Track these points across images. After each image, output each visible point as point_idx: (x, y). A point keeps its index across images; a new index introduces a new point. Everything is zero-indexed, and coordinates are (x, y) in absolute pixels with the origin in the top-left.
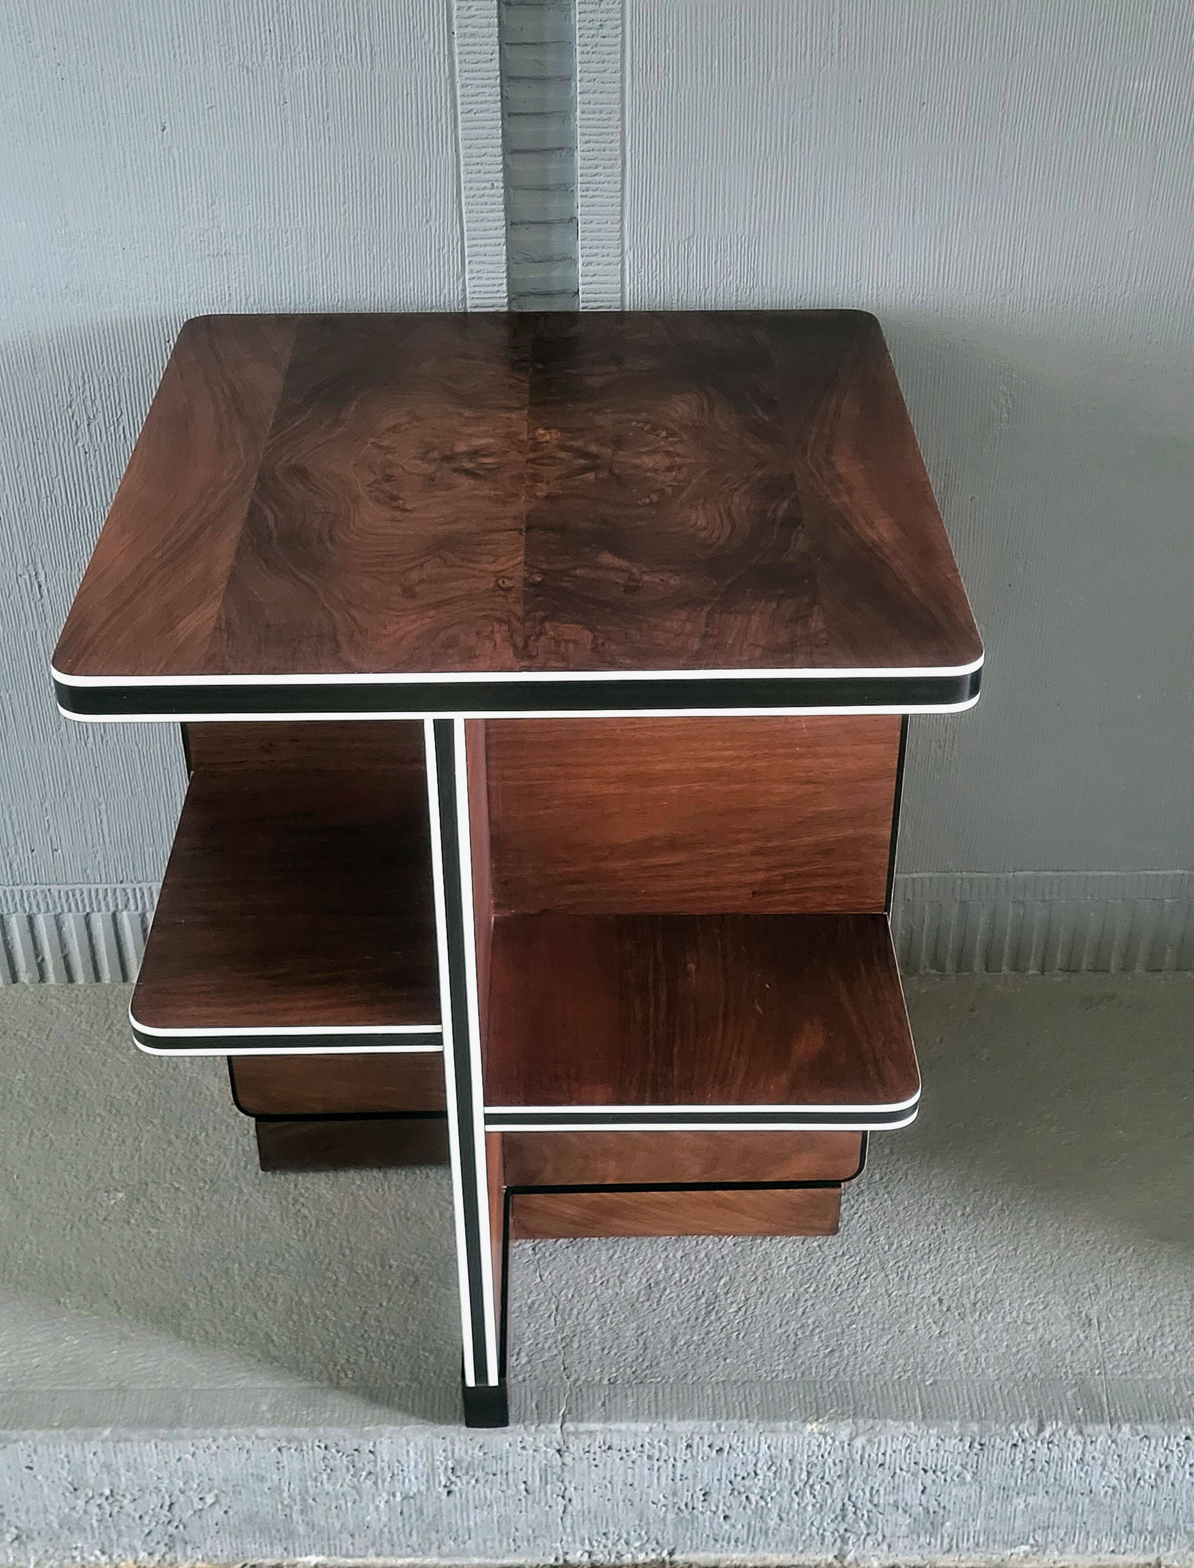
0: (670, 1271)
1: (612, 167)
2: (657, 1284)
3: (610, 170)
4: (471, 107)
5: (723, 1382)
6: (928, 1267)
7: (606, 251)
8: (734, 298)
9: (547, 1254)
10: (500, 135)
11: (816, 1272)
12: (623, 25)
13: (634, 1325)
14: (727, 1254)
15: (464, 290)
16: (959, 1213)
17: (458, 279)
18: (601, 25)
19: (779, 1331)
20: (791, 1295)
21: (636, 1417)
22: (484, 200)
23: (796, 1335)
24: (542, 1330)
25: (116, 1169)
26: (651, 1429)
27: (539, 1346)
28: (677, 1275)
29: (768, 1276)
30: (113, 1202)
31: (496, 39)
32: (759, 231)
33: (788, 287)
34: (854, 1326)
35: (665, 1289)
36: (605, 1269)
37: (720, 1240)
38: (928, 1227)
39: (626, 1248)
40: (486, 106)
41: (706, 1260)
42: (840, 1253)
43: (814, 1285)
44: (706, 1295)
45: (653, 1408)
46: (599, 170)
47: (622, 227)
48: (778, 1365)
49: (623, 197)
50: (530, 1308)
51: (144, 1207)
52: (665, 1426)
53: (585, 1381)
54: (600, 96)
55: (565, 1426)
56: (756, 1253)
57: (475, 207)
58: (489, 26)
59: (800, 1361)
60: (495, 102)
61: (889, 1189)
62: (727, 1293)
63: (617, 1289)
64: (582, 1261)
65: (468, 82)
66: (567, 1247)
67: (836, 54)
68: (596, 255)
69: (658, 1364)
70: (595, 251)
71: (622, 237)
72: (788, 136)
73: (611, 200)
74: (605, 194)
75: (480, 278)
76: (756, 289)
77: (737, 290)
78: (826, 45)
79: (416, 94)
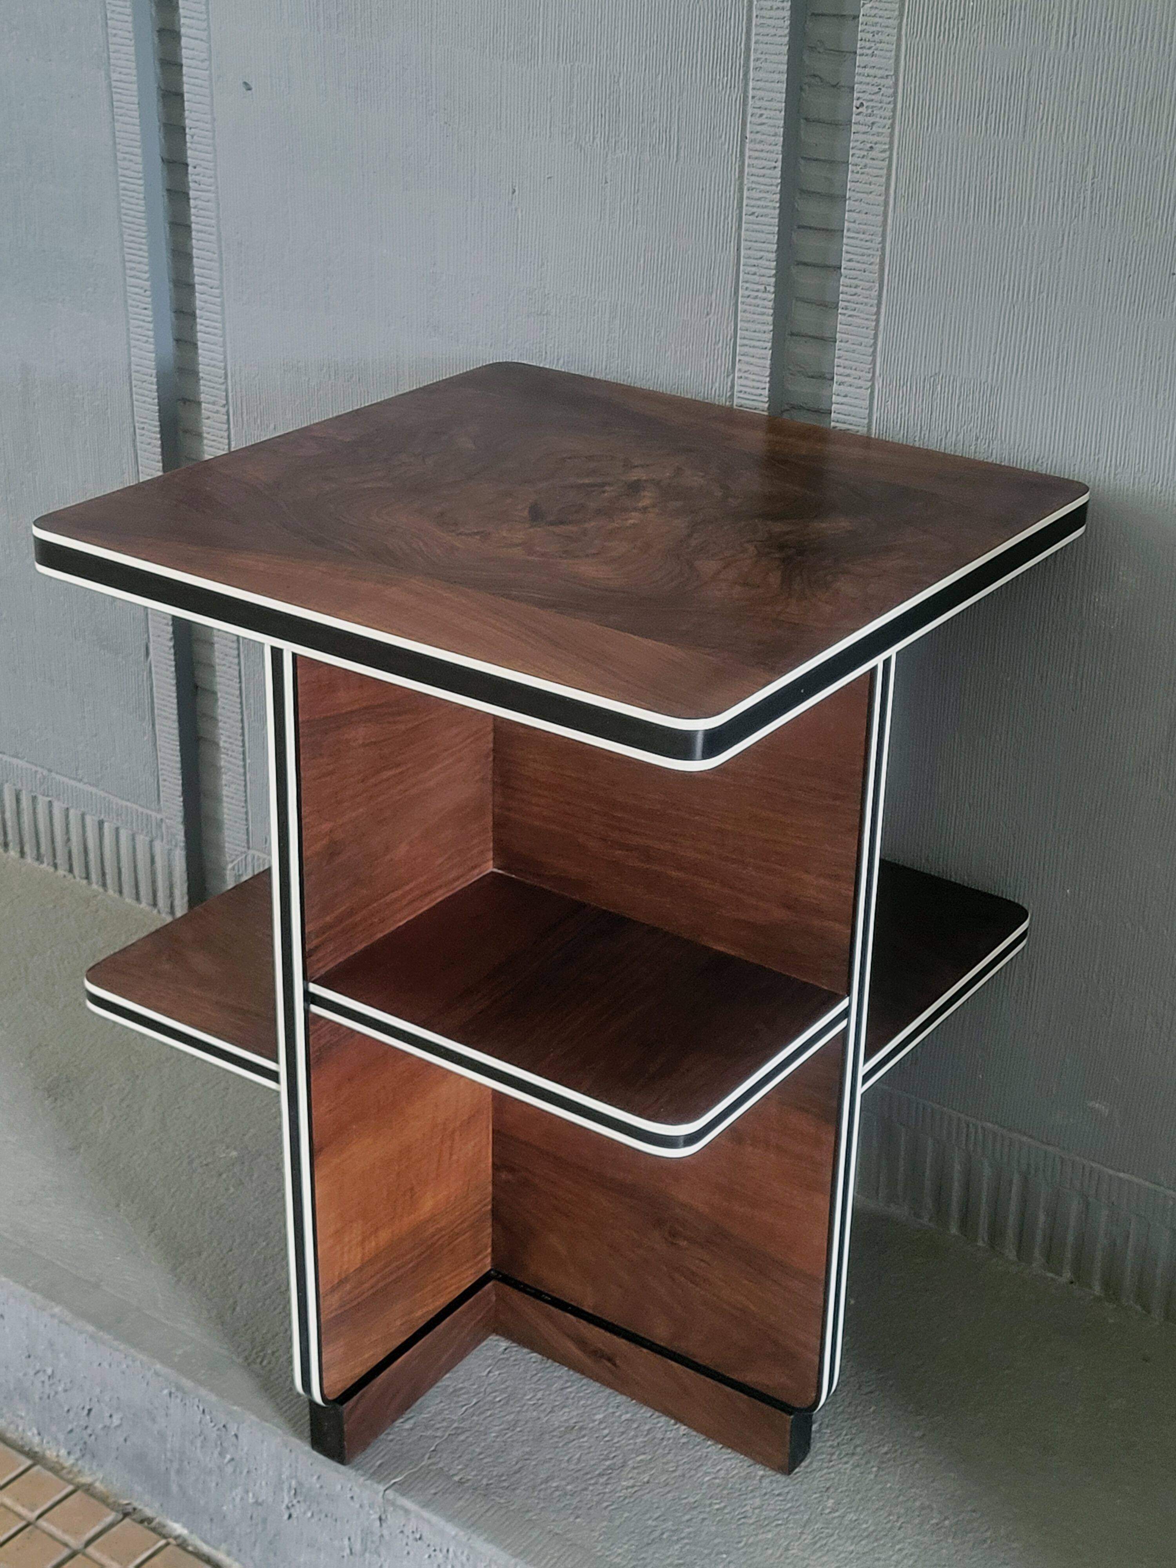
0: (603, 1426)
1: (870, 289)
2: (581, 1428)
3: (868, 292)
4: (754, 210)
5: (557, 1534)
6: (852, 1548)
7: (858, 373)
8: (973, 448)
9: (512, 1359)
10: (775, 241)
11: (737, 1494)
12: (891, 149)
13: (528, 1449)
14: (669, 1439)
15: (732, 387)
16: (934, 1521)
17: (728, 376)
18: (871, 147)
19: (650, 1522)
20: (693, 1500)
21: (450, 1519)
22: (757, 301)
23: (663, 1534)
24: (446, 1412)
25: (250, 1134)
26: (456, 1535)
27: (432, 1422)
28: (606, 1432)
29: (687, 1476)
30: (224, 1155)
31: (780, 148)
32: (1002, 382)
33: (1026, 447)
34: (724, 1556)
35: (584, 1436)
36: (550, 1395)
37: (675, 1424)
38: (889, 1515)
39: (584, 1387)
40: (765, 211)
41: (645, 1433)
42: (777, 1492)
43: (723, 1505)
44: (615, 1460)
45: (474, 1519)
46: (858, 290)
47: (875, 351)
48: (621, 1548)
49: (877, 321)
50: (455, 1391)
51: (242, 1170)
52: (469, 1539)
53: (441, 1469)
54: (865, 216)
55: (387, 1492)
56: (697, 1451)
57: (748, 307)
58: (775, 135)
59: (643, 1556)
60: (774, 208)
61: (884, 1465)
62: (634, 1468)
63: (542, 1415)
64: (536, 1378)
65: (754, 186)
66: (534, 1362)
67: (1088, 208)
68: (848, 375)
69: (514, 1489)
70: (848, 371)
71: (874, 362)
72: (1036, 285)
73: (866, 322)
74: (862, 315)
75: (746, 378)
76: (995, 442)
77: (977, 439)
78: (1078, 198)
79: (710, 190)
